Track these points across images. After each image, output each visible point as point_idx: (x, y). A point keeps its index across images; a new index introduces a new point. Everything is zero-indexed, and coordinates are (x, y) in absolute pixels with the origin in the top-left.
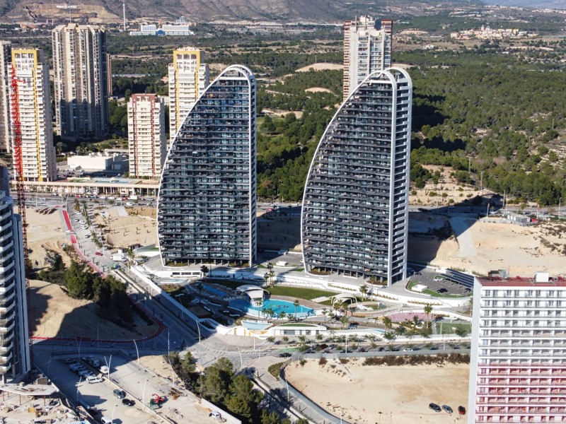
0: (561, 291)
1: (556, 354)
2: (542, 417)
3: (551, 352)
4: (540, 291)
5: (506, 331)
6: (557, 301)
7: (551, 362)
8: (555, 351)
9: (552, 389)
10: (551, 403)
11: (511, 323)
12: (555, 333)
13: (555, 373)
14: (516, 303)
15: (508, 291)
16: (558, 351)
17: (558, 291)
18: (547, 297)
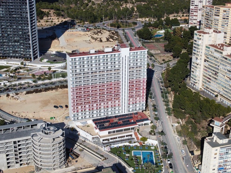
0: (100, 56)
1: (100, 80)
2: (97, 104)
3: (98, 80)
4: (92, 57)
5: (81, 74)
6: (99, 60)
7: (98, 83)
8: (99, 79)
9: (99, 93)
10: (99, 99)
11: (82, 70)
12: (99, 72)
13: (100, 87)
14: (83, 62)
15: (80, 58)
16: (100, 79)
17: (99, 56)
18: (95, 59)
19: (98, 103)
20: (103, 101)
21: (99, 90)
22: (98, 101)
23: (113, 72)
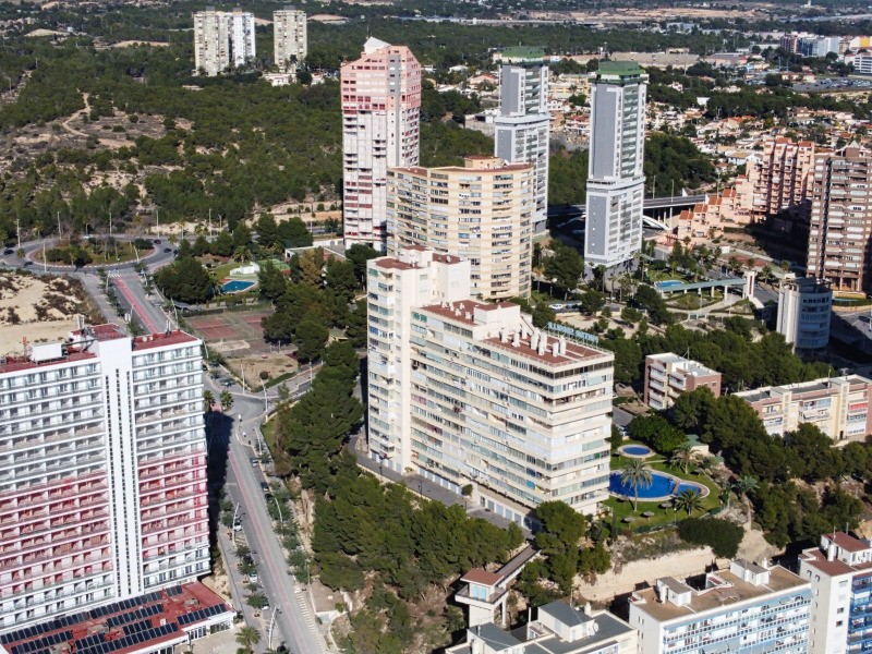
12: (14, 444)
13: (23, 502)
19: (18, 565)
20: (40, 555)
21: (21, 513)
22: (20, 560)
23: (72, 436)
